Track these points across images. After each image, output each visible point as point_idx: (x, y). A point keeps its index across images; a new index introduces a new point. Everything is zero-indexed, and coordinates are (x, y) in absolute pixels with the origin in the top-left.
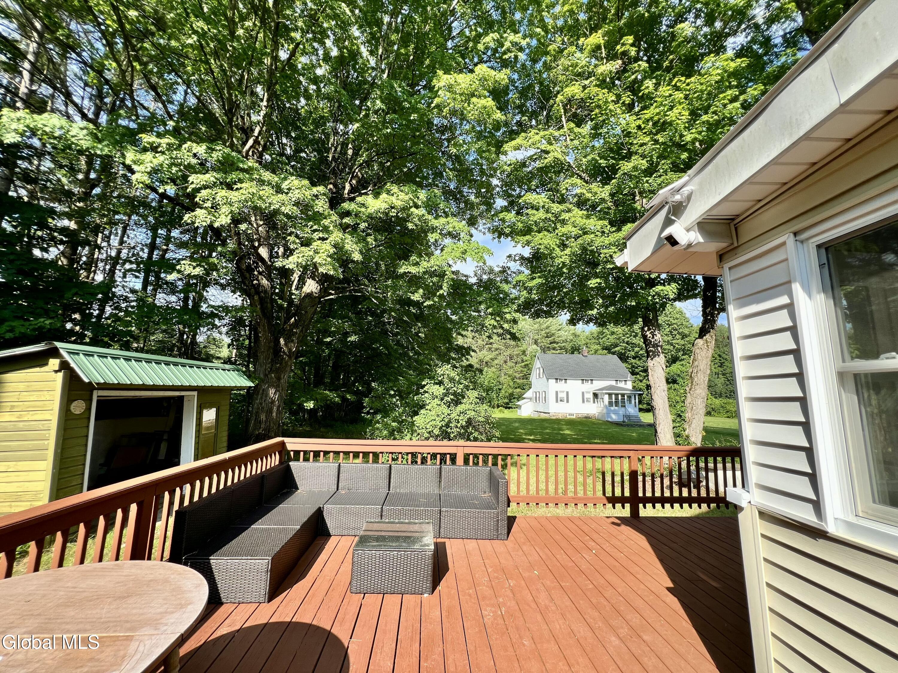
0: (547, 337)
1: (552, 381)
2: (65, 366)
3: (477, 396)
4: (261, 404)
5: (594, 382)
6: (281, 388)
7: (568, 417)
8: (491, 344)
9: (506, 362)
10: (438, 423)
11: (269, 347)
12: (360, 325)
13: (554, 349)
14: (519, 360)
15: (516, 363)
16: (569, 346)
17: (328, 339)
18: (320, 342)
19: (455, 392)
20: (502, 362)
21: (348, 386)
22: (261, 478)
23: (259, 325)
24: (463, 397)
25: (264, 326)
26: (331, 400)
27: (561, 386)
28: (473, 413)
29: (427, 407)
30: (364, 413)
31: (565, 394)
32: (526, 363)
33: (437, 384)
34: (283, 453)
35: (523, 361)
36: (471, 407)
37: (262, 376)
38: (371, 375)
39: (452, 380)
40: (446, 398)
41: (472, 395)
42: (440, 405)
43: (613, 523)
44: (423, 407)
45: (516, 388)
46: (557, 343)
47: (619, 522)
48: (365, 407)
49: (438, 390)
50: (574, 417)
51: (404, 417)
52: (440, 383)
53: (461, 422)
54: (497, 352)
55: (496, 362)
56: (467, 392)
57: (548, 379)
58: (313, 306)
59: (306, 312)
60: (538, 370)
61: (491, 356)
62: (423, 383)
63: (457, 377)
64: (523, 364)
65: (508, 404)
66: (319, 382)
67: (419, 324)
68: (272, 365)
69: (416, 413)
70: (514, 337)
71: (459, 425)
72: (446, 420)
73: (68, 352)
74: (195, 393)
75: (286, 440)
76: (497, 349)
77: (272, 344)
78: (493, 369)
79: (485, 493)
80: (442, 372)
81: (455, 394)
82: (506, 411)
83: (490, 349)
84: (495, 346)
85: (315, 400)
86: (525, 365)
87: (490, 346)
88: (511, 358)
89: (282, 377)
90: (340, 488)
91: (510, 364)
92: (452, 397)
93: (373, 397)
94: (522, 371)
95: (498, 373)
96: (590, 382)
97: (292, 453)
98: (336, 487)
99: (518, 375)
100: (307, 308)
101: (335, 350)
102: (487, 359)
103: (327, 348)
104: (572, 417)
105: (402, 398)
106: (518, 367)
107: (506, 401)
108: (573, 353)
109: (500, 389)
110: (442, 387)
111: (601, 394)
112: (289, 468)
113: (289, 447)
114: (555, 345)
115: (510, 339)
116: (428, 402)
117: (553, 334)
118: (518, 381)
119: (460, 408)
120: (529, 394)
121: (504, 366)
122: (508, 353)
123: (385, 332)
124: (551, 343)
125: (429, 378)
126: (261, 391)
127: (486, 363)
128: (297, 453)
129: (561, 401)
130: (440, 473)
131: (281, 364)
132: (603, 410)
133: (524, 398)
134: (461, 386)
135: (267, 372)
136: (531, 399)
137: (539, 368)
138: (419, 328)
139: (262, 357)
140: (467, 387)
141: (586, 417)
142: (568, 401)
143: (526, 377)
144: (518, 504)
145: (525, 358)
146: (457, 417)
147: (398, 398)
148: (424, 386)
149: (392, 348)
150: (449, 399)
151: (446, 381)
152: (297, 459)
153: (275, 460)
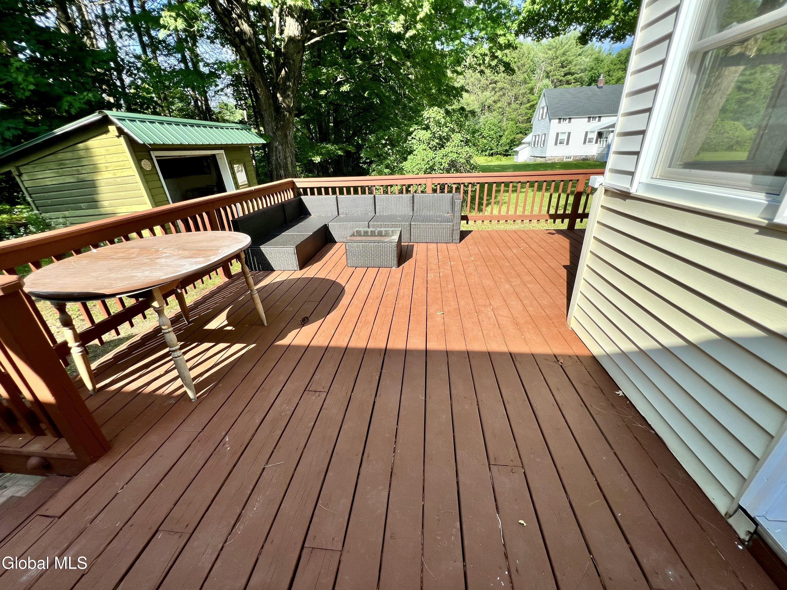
0: (563, 67)
1: (555, 122)
2: (121, 132)
3: (462, 139)
4: (277, 160)
5: (602, 118)
6: (289, 145)
7: (565, 160)
8: (495, 82)
9: (509, 104)
10: (423, 166)
11: (270, 104)
12: (350, 70)
13: (568, 83)
14: (525, 100)
15: (521, 104)
16: (586, 76)
17: (323, 92)
18: (316, 96)
19: (440, 136)
20: (506, 104)
21: (349, 140)
22: (282, 206)
23: (254, 81)
24: (448, 140)
25: (258, 81)
26: (334, 153)
27: (565, 127)
28: (455, 155)
29: (414, 153)
30: (362, 163)
31: (567, 134)
32: (532, 103)
33: (424, 129)
34: (295, 190)
35: (529, 101)
36: (454, 150)
37: (271, 134)
38: (368, 127)
39: (438, 123)
40: (432, 143)
41: (457, 137)
42: (425, 150)
43: (550, 233)
44: (411, 152)
45: (518, 134)
46: (572, 74)
47: (554, 232)
48: (362, 158)
49: (424, 135)
50: (571, 160)
51: (396, 164)
52: (427, 128)
53: (444, 164)
54: (501, 93)
55: (499, 105)
56: (452, 136)
57: (550, 120)
58: (299, 52)
59: (294, 61)
60: (541, 110)
61: (493, 98)
62: (411, 129)
63: (443, 121)
64: (528, 105)
65: (507, 151)
66: (324, 138)
67: (408, 64)
68: (277, 123)
69: (405, 159)
70: (508, 69)
71: (442, 167)
72: (431, 163)
73: (118, 119)
74: (222, 151)
75: (295, 180)
76: (501, 89)
77: (271, 101)
78: (495, 114)
79: (448, 213)
80: (428, 116)
81: (440, 138)
82: (504, 159)
83: (494, 89)
84: (499, 85)
85: (321, 154)
86: (531, 106)
87: (494, 85)
88: (516, 99)
89: (288, 134)
90: (340, 214)
91: (514, 106)
92: (437, 141)
93: (367, 147)
94: (526, 113)
95: (500, 117)
96: (597, 119)
97: (301, 190)
98: (337, 213)
99: (520, 118)
100: (293, 55)
101: (331, 103)
102: (490, 101)
103: (324, 102)
104: (569, 160)
105: (393, 146)
106: (523, 110)
107: (507, 148)
108: (590, 84)
109: (501, 136)
110: (429, 132)
111: (607, 132)
112: (301, 200)
113: (298, 185)
114: (569, 77)
115: (503, 72)
116: (415, 148)
117: (570, 62)
118: (521, 125)
119: (443, 151)
120: (528, 139)
121: (507, 109)
122: (513, 93)
123: (376, 79)
124: (565, 75)
125: (416, 124)
126: (274, 149)
127: (489, 107)
128: (305, 189)
129: (561, 143)
130: (413, 200)
131: (284, 121)
132: (603, 151)
133: (524, 143)
134: (447, 130)
135: (274, 131)
136: (529, 143)
137: (543, 108)
138: (408, 68)
139: (266, 115)
140: (453, 131)
141: (584, 160)
142: (568, 143)
143: (529, 120)
144: (475, 221)
145: (532, 97)
146: (440, 160)
147: (389, 147)
148: (412, 133)
149: (384, 96)
150: (435, 143)
151: (432, 124)
152: (305, 193)
153: (291, 195)
